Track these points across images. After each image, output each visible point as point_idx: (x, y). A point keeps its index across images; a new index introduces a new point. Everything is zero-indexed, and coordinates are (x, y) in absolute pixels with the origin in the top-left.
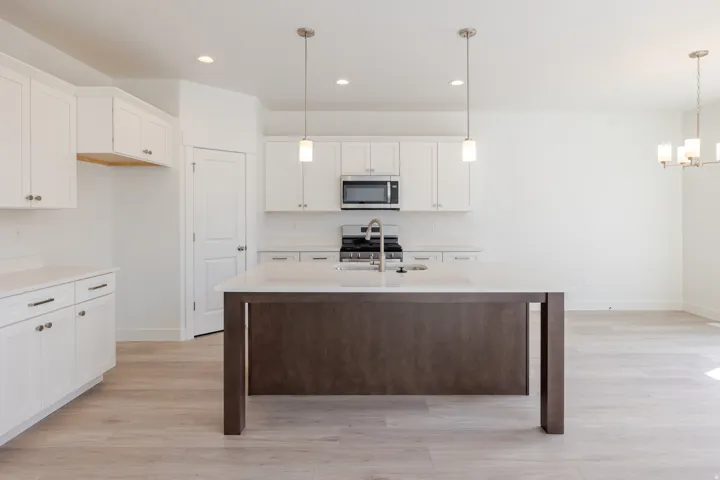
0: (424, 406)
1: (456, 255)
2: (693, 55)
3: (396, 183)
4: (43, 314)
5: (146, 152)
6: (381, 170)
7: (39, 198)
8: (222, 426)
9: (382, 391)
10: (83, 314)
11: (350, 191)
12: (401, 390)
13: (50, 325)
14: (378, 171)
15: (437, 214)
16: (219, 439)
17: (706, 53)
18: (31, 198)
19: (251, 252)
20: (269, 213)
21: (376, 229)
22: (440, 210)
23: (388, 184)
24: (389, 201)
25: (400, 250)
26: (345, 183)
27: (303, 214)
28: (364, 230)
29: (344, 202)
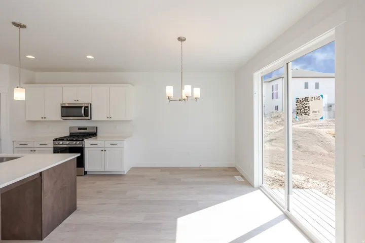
1: (113, 142)
6: (83, 100)
11: (66, 110)
14: (80, 102)
15: (109, 121)
21: (85, 129)
22: (111, 119)
23: (83, 107)
24: (84, 115)
25: (83, 140)
26: (62, 107)
27: (43, 121)
28: (80, 129)
29: (63, 116)
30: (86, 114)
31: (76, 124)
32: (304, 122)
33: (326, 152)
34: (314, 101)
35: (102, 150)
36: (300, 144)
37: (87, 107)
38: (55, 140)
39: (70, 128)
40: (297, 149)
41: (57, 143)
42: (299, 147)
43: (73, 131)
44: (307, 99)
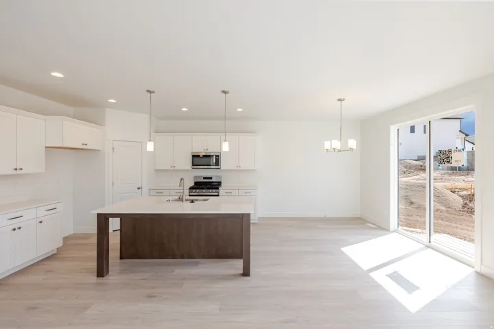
0: (197, 264)
1: (246, 191)
2: (339, 100)
3: (218, 156)
4: (16, 223)
5: (83, 144)
6: (212, 150)
7: (21, 169)
8: (96, 274)
9: (182, 257)
10: (41, 222)
11: (196, 159)
12: (190, 257)
13: (20, 228)
14: (209, 151)
15: (239, 171)
16: (93, 279)
17: (344, 100)
18: (16, 169)
19: (145, 190)
20: (157, 171)
21: (211, 178)
22: (240, 169)
23: (214, 156)
24: (214, 165)
25: (218, 189)
26: (193, 156)
27: (173, 170)
28: (205, 178)
29: (193, 165)
30: (217, 163)
31: (202, 173)
32: (411, 174)
33: (444, 209)
34: (457, 153)
36: (413, 200)
38: (190, 188)
39: (195, 177)
40: (410, 206)
42: (412, 203)
43: (198, 180)
44: (450, 151)
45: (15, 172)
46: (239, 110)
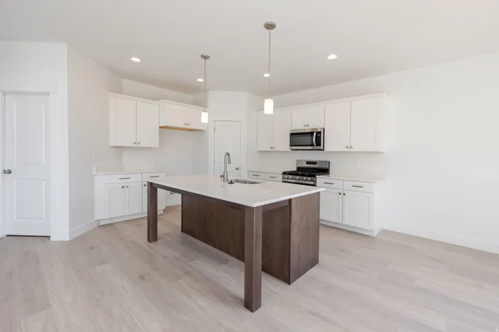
4: (125, 183)
6: (314, 125)
7: (140, 143)
10: (145, 185)
11: (295, 138)
14: (310, 127)
18: (135, 143)
21: (315, 163)
22: (352, 150)
23: (315, 134)
24: (315, 145)
25: (314, 176)
26: (291, 134)
28: (308, 163)
29: (291, 146)
30: (318, 143)
31: (304, 156)
35: (340, 194)
37: (320, 133)
38: (285, 173)
39: (298, 161)
41: (286, 176)
43: (300, 166)
45: (135, 145)
46: (332, 57)
